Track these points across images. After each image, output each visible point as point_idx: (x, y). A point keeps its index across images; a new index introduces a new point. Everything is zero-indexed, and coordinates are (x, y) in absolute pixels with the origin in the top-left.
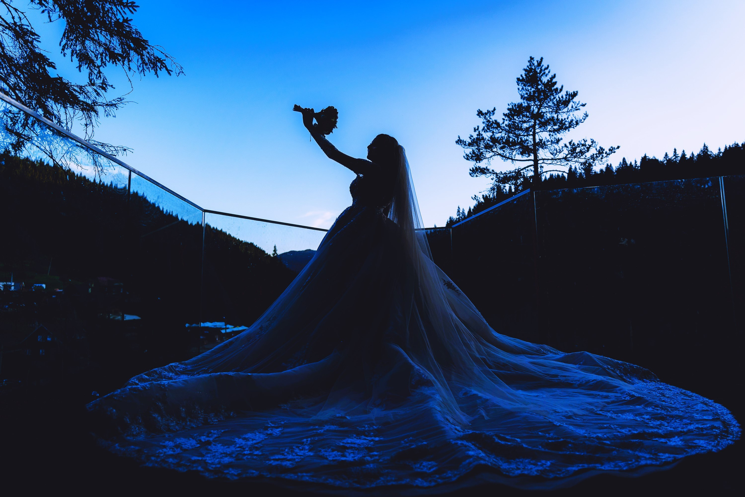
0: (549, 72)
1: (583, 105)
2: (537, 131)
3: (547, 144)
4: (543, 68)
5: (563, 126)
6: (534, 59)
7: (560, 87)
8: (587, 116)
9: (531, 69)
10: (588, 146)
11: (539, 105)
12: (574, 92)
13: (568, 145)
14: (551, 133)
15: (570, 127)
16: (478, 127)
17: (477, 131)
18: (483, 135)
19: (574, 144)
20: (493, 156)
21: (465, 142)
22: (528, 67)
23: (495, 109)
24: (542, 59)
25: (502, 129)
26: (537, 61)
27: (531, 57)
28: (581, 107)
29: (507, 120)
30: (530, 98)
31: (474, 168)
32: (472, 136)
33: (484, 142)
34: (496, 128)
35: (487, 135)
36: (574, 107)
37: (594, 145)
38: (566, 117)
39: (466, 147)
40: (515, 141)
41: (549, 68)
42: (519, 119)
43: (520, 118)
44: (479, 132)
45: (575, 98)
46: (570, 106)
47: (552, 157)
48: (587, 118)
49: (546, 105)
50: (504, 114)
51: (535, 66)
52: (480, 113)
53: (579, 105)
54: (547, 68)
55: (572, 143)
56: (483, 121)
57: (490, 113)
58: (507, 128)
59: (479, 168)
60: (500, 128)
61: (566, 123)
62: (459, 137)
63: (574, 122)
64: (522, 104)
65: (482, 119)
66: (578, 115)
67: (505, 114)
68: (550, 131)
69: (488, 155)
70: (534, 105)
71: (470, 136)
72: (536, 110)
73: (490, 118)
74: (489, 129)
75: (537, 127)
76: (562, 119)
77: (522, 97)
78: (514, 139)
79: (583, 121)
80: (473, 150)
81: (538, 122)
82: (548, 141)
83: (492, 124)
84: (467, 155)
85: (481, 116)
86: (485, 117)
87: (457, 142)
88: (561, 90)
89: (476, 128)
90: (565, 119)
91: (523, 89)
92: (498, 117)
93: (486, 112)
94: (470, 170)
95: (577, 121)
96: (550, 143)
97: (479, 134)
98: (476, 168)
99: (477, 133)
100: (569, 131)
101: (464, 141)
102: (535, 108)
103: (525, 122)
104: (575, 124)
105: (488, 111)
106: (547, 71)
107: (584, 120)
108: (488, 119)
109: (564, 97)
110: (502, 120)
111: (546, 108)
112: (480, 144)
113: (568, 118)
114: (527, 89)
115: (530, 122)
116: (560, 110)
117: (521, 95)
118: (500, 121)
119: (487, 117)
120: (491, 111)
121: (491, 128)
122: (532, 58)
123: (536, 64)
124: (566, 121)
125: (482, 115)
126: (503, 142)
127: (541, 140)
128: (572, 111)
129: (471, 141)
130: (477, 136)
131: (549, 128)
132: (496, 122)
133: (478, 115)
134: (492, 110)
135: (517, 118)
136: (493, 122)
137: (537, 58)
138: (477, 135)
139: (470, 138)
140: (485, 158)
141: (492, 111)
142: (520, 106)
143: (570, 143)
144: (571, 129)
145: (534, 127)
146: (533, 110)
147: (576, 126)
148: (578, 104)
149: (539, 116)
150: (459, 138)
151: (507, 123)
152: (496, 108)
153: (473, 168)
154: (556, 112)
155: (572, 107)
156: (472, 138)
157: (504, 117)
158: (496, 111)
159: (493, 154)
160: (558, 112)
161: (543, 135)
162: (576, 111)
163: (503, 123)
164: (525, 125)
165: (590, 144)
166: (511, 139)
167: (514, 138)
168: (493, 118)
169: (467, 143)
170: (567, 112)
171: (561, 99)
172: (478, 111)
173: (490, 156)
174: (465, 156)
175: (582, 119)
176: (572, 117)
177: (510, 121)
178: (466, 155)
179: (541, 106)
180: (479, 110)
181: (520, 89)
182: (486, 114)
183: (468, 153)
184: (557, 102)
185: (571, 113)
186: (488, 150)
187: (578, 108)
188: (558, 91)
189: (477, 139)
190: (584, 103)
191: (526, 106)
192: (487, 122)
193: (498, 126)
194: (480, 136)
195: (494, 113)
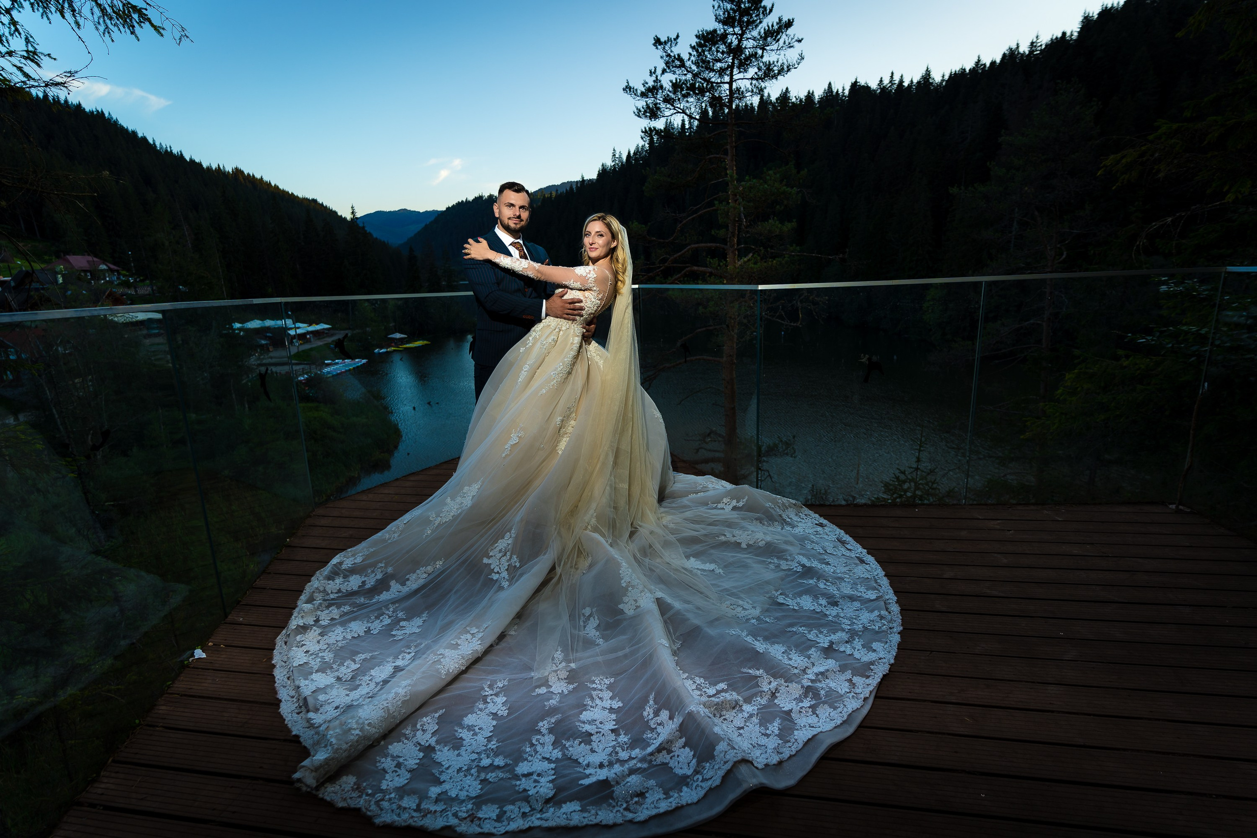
1: (800, 41)
2: (735, 77)
3: (747, 95)
5: (769, 73)
7: (769, 7)
8: (802, 57)
11: (739, 34)
12: (789, 20)
14: (754, 82)
15: (778, 75)
16: (655, 68)
17: (654, 75)
18: (662, 82)
20: (675, 113)
21: (636, 90)
23: (678, 36)
25: (687, 71)
28: (796, 44)
29: (694, 56)
30: (728, 21)
31: (647, 129)
32: (647, 83)
33: (663, 92)
34: (680, 67)
35: (667, 80)
36: (787, 43)
38: (777, 59)
39: (638, 98)
40: (703, 86)
42: (711, 55)
43: (713, 54)
44: (657, 76)
45: (789, 29)
46: (781, 42)
48: (803, 62)
49: (749, 36)
50: (691, 45)
52: (658, 42)
53: (794, 40)
56: (662, 55)
57: (671, 41)
58: (694, 67)
59: (655, 128)
60: (685, 69)
61: (775, 68)
62: (628, 83)
63: (785, 67)
64: (715, 31)
65: (660, 52)
66: (791, 56)
67: (693, 45)
68: (752, 79)
69: (667, 113)
70: (734, 34)
71: (643, 82)
72: (735, 42)
73: (672, 51)
74: (669, 68)
75: (735, 71)
76: (769, 62)
77: (717, 19)
78: (703, 84)
79: (796, 66)
80: (647, 104)
81: (736, 62)
82: (747, 91)
83: (673, 61)
84: (640, 111)
85: (659, 47)
86: (664, 48)
87: (624, 90)
88: (771, 11)
89: (653, 71)
90: (774, 62)
91: (719, 6)
93: (667, 39)
94: (642, 132)
95: (790, 65)
96: (750, 94)
97: (656, 80)
98: (650, 128)
99: (654, 78)
100: (777, 79)
101: (635, 88)
102: (734, 39)
103: (719, 61)
104: (786, 69)
105: (668, 38)
107: (798, 64)
108: (669, 52)
109: (775, 24)
110: (688, 55)
111: (749, 40)
112: (657, 94)
113: (777, 62)
114: (725, 7)
115: (727, 62)
116: (768, 46)
117: (716, 16)
118: (685, 57)
120: (673, 39)
121: (673, 67)
124: (775, 66)
125: (660, 45)
126: (687, 87)
127: (738, 89)
128: (784, 48)
129: (645, 90)
130: (653, 83)
131: (752, 71)
132: (680, 58)
133: (655, 45)
134: (675, 37)
135: (709, 53)
136: (674, 56)
138: (654, 81)
139: (643, 84)
140: (663, 116)
141: (675, 39)
144: (779, 77)
145: (732, 67)
146: (732, 43)
147: (786, 74)
148: (792, 39)
149: (736, 51)
151: (693, 58)
153: (645, 128)
154: (763, 49)
155: (784, 43)
156: (647, 86)
157: (690, 51)
158: (679, 38)
159: (675, 111)
160: (765, 49)
161: (743, 81)
162: (788, 49)
163: (689, 59)
164: (718, 65)
166: (698, 84)
168: (676, 51)
169: (639, 92)
170: (777, 50)
171: (770, 27)
172: (654, 38)
173: (670, 114)
174: (636, 111)
175: (795, 62)
176: (784, 58)
177: (698, 57)
178: (637, 109)
179: (742, 35)
180: (656, 36)
181: (716, 8)
182: (665, 43)
183: (640, 107)
184: (765, 33)
185: (782, 53)
186: (668, 106)
187: (792, 45)
188: (767, 12)
189: (654, 87)
190: (800, 38)
191: (722, 34)
192: (667, 56)
193: (683, 65)
194: (657, 83)
195: (677, 43)
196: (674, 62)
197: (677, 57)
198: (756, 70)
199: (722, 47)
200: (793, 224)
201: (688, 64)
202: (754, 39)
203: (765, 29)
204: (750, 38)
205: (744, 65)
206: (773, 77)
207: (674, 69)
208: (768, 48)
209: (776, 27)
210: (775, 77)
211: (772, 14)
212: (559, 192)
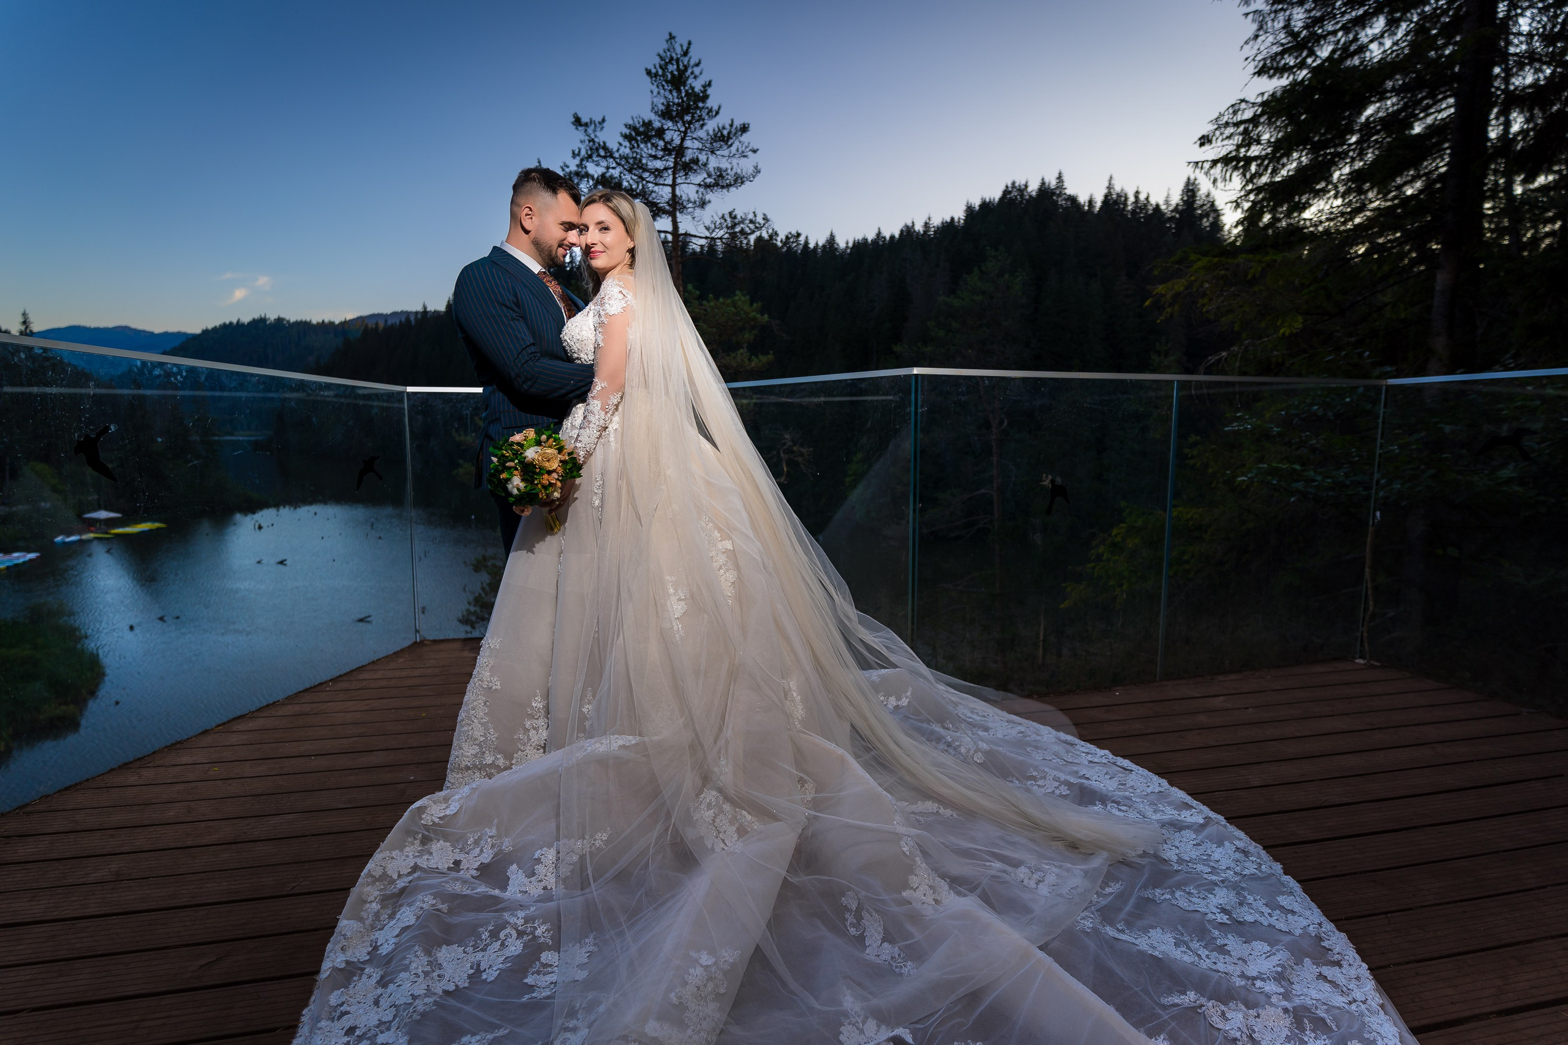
0: (701, 73)
1: (755, 151)
2: (679, 181)
4: (692, 63)
5: (720, 181)
6: (676, 39)
7: (715, 108)
8: (757, 171)
9: (672, 58)
10: (757, 225)
11: (681, 132)
12: (744, 124)
13: (727, 217)
14: (702, 190)
15: (731, 185)
16: (577, 149)
17: (577, 158)
18: (588, 169)
19: (735, 217)
22: (665, 52)
23: (604, 120)
24: (690, 43)
25: (617, 163)
26: (682, 46)
27: (670, 34)
28: (750, 154)
29: (625, 147)
30: (666, 114)
32: (568, 167)
34: (605, 157)
35: (595, 170)
36: (740, 151)
37: (766, 225)
38: (729, 166)
40: (633, 188)
41: (701, 66)
42: (648, 149)
43: (651, 148)
44: (581, 160)
45: (743, 135)
46: (733, 149)
47: (708, 235)
48: (759, 177)
49: (694, 136)
50: (621, 133)
51: (676, 54)
52: (577, 121)
53: (748, 149)
54: (697, 65)
55: (734, 213)
56: (583, 139)
57: (595, 124)
60: (615, 160)
61: (728, 177)
63: (739, 177)
64: (650, 122)
65: (580, 134)
67: (624, 133)
68: (699, 185)
70: (675, 131)
71: (562, 164)
72: (676, 140)
73: (596, 136)
74: (594, 155)
75: (678, 173)
76: (721, 168)
77: (654, 108)
79: (751, 179)
81: (679, 162)
82: (689, 201)
83: (597, 149)
85: (580, 128)
86: (586, 131)
88: (717, 113)
89: (576, 152)
90: (726, 170)
91: (659, 93)
92: (612, 137)
93: (588, 121)
95: (744, 177)
96: (690, 205)
97: (580, 165)
99: (577, 161)
100: (728, 191)
102: (675, 137)
103: (655, 157)
104: (739, 180)
105: (591, 120)
106: (697, 70)
107: (754, 177)
108: (592, 136)
109: (724, 127)
110: (618, 145)
111: (694, 140)
113: (732, 169)
114: (665, 96)
115: (668, 160)
116: (717, 150)
117: (653, 103)
118: (613, 145)
119: (590, 130)
120: (597, 123)
122: (672, 37)
123: (679, 50)
124: (728, 174)
125: (580, 125)
128: (737, 156)
131: (698, 178)
132: (605, 148)
133: (574, 123)
134: (600, 120)
135: (644, 146)
136: (599, 143)
137: (681, 40)
138: (578, 166)
139: (562, 168)
141: (600, 123)
142: (648, 124)
143: (730, 213)
144: (732, 189)
146: (672, 140)
147: (740, 186)
148: (746, 147)
149: (680, 151)
150: (538, 164)
151: (625, 151)
152: (606, 118)
154: (710, 154)
155: (738, 150)
156: (567, 170)
157: (621, 140)
158: (605, 122)
160: (714, 154)
161: (688, 190)
162: (742, 158)
163: (618, 150)
164: (659, 164)
165: (762, 222)
166: (625, 184)
167: (631, 182)
168: (602, 137)
170: (728, 156)
171: (718, 131)
172: (573, 115)
175: (750, 174)
176: (737, 168)
177: (631, 149)
179: (685, 133)
180: (576, 114)
181: (654, 95)
182: (586, 125)
184: (713, 135)
185: (734, 161)
187: (745, 154)
188: (714, 113)
189: (577, 174)
190: (755, 148)
191: (659, 129)
192: (590, 141)
193: (609, 154)
194: (582, 168)
195: (602, 128)
196: (599, 151)
197: (602, 144)
198: (705, 175)
199: (661, 143)
200: (769, 356)
201: (616, 155)
202: (700, 139)
203: (714, 130)
204: (695, 139)
205: (687, 167)
206: (723, 187)
207: (598, 158)
208: (718, 153)
209: (725, 132)
210: (729, 186)
211: (718, 117)
212: (389, 323)
